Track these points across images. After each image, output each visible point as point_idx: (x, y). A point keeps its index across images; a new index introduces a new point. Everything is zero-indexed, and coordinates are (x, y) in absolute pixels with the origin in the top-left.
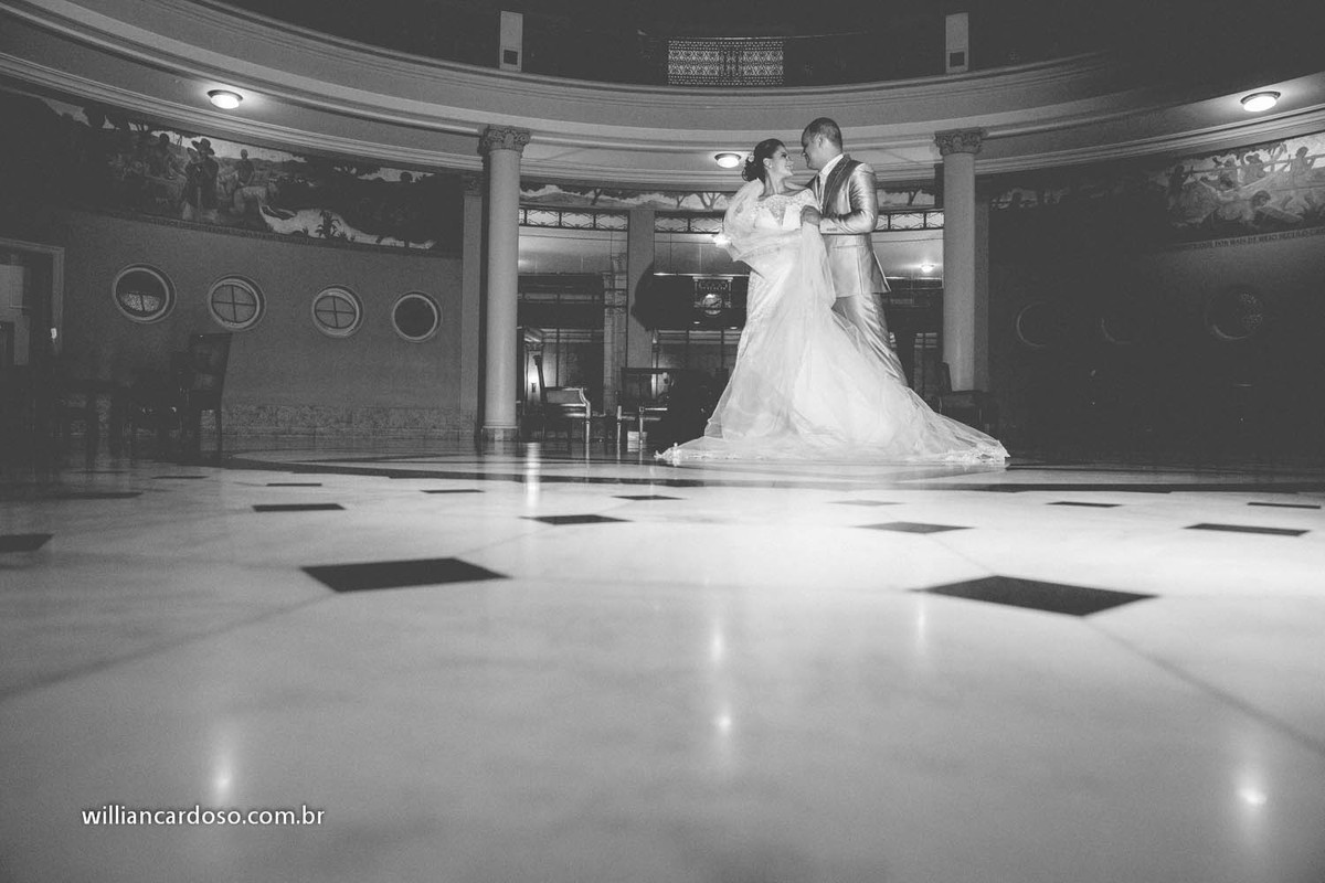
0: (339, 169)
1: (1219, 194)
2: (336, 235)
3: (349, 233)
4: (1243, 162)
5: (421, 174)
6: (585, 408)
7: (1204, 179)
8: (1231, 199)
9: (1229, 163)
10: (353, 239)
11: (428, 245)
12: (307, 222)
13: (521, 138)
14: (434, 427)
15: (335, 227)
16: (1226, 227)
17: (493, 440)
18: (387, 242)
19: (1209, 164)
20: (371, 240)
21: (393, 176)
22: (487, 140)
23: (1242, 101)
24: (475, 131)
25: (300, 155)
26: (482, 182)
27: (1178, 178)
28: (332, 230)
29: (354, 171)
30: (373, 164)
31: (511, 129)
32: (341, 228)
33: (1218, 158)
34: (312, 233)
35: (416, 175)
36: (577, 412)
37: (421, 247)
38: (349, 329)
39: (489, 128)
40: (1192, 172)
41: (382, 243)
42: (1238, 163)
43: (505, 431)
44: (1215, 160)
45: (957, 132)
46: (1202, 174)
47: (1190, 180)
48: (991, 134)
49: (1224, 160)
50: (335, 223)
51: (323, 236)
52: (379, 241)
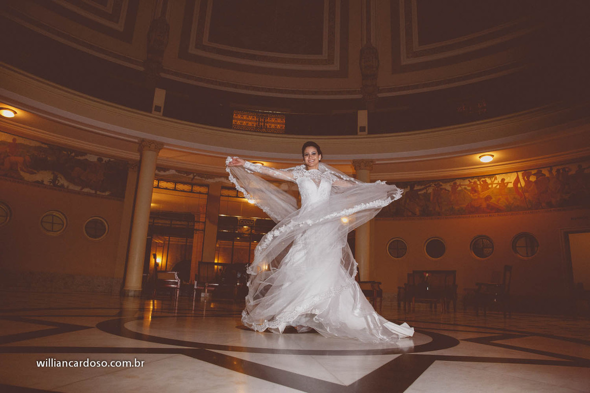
0: (66, 153)
1: (472, 195)
2: (59, 184)
3: (66, 184)
4: (480, 183)
5: (108, 159)
6: (177, 282)
7: (465, 188)
8: (476, 197)
9: (475, 183)
10: (68, 187)
11: (107, 193)
12: (45, 177)
13: (159, 146)
14: (99, 286)
15: (59, 181)
16: (473, 210)
17: (128, 296)
18: (86, 190)
19: (467, 182)
20: (77, 188)
21: (93, 159)
22: (142, 146)
23: (480, 157)
24: (137, 141)
25: (45, 144)
26: (138, 166)
27: (454, 187)
28: (57, 182)
29: (73, 154)
30: (84, 152)
31: (153, 142)
32: (62, 181)
33: (470, 180)
34: (46, 182)
35: (105, 159)
36: (173, 284)
37: (103, 194)
38: (58, 233)
39: (143, 140)
40: (460, 185)
41: (84, 190)
42: (478, 183)
43: (135, 291)
44: (469, 181)
45: (362, 161)
46: (464, 186)
47: (459, 188)
48: (377, 162)
49: (473, 181)
50: (58, 179)
51: (52, 184)
52: (81, 189)
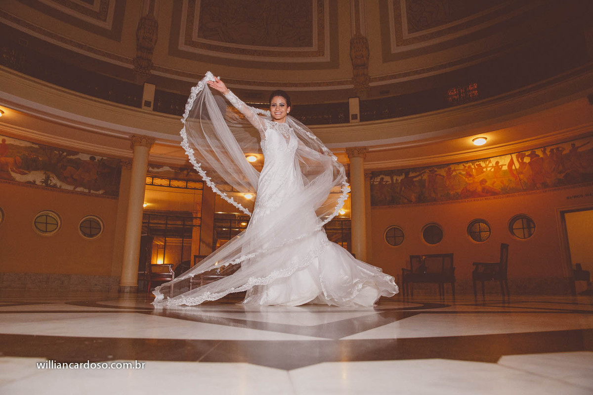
0: (57, 152)
1: (467, 179)
2: (51, 184)
3: (59, 184)
4: (475, 166)
5: (101, 158)
6: (172, 275)
7: (460, 173)
8: (472, 182)
9: (469, 167)
10: (60, 187)
11: (101, 192)
12: (37, 177)
13: (150, 142)
14: (96, 285)
15: (51, 180)
16: (469, 194)
17: (124, 292)
18: (79, 189)
19: (461, 167)
20: (70, 188)
21: (85, 157)
22: (135, 141)
23: (473, 140)
24: (128, 137)
25: (36, 144)
26: (129, 162)
27: (449, 172)
28: (49, 182)
29: (65, 154)
30: (75, 152)
31: (145, 137)
32: (55, 181)
33: (465, 164)
34: (38, 183)
35: (98, 158)
36: (167, 277)
37: (97, 193)
38: (53, 233)
39: (134, 136)
40: (455, 170)
41: (76, 190)
42: (473, 167)
43: (131, 287)
44: (463, 165)
45: (355, 148)
46: (459, 171)
47: (454, 173)
48: (370, 150)
49: (467, 165)
50: (51, 179)
51: (44, 184)
52: (74, 189)
